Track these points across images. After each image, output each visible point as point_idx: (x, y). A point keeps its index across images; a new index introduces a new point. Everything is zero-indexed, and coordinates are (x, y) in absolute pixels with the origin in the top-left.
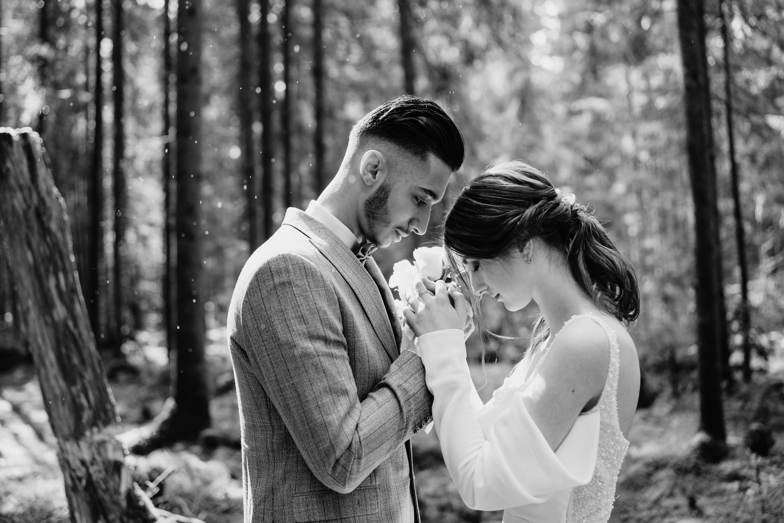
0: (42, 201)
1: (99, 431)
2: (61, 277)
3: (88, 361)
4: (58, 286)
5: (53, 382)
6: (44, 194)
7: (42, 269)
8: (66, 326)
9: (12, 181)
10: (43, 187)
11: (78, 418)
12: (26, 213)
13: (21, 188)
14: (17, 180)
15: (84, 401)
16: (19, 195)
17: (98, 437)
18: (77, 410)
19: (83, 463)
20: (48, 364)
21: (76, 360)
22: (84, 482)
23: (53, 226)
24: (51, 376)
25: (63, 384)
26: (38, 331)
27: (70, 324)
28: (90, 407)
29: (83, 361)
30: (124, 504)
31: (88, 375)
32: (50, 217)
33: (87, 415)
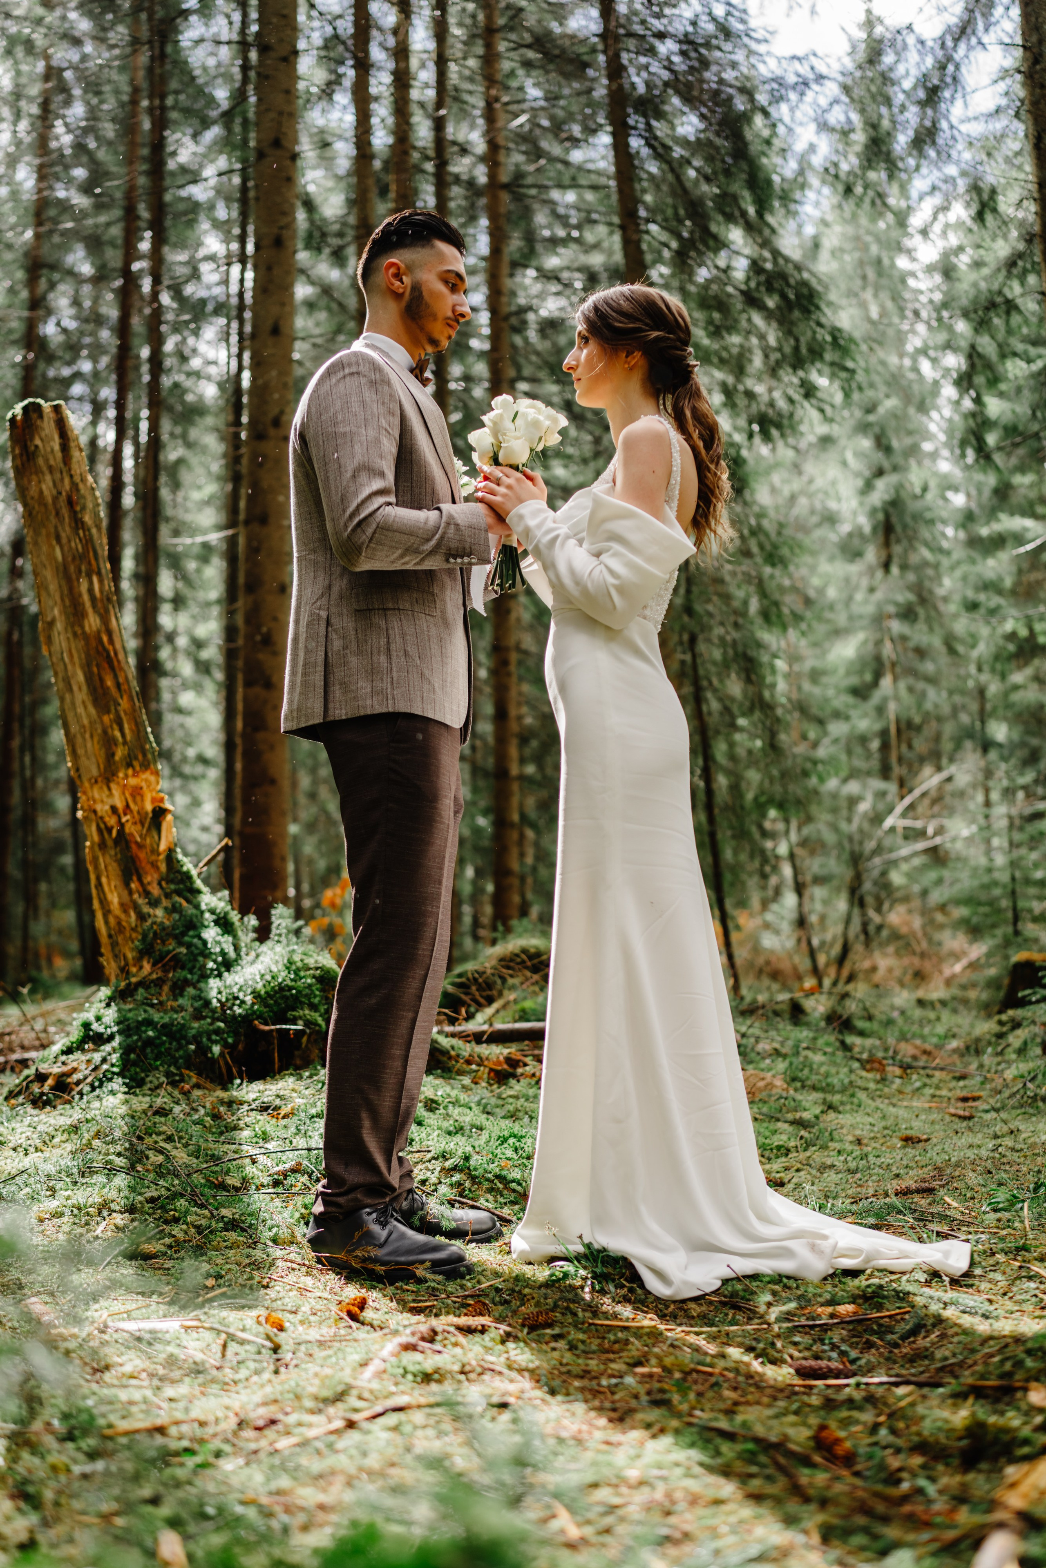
0: (75, 486)
1: (135, 774)
2: (95, 579)
3: (124, 687)
4: (91, 591)
5: (80, 710)
6: (77, 479)
7: (72, 568)
8: (100, 641)
9: (41, 461)
10: (76, 469)
11: (110, 755)
12: (55, 499)
13: (51, 469)
14: (47, 460)
15: (118, 734)
16: (48, 478)
17: (133, 781)
18: (108, 743)
19: (114, 809)
20: (75, 688)
21: (109, 683)
22: (114, 833)
23: (87, 519)
24: (78, 702)
25: (92, 710)
26: (64, 645)
27: (105, 639)
28: (125, 743)
29: (118, 686)
30: (163, 867)
31: (124, 704)
32: (84, 508)
33: (120, 753)
